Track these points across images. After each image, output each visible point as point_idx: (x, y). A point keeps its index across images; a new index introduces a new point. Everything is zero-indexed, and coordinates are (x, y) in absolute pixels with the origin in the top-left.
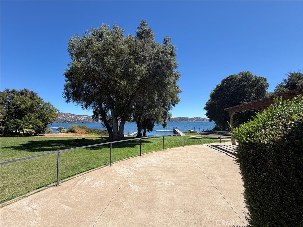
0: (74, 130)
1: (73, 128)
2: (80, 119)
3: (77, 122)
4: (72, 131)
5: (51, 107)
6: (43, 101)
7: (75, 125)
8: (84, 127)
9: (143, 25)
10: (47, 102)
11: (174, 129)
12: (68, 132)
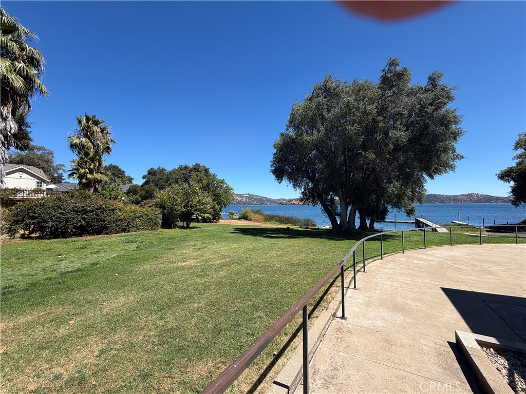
0: (248, 216)
1: (246, 213)
2: (240, 199)
3: (236, 204)
4: (244, 217)
5: (225, 185)
6: (217, 177)
7: (248, 209)
8: (258, 212)
9: (393, 64)
10: (222, 179)
11: (416, 219)
12: (240, 219)
